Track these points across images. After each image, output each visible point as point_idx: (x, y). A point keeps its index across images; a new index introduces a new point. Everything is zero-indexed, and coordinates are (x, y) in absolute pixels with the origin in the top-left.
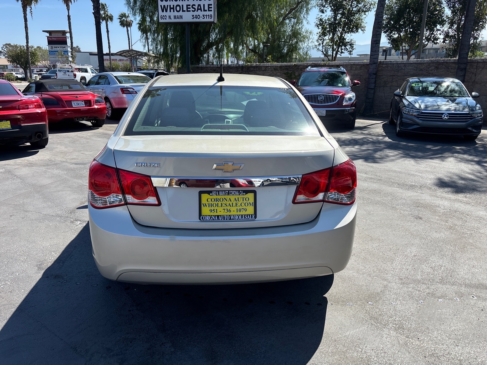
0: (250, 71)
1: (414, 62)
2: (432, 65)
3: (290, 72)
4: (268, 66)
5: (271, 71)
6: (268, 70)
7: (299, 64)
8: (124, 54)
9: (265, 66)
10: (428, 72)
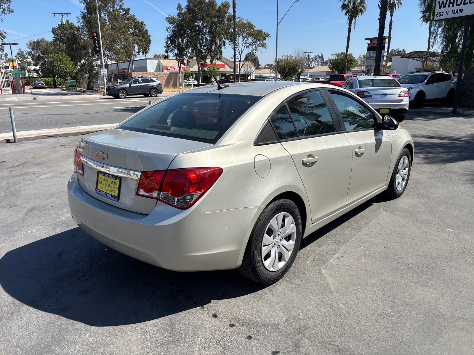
8: (413, 56)
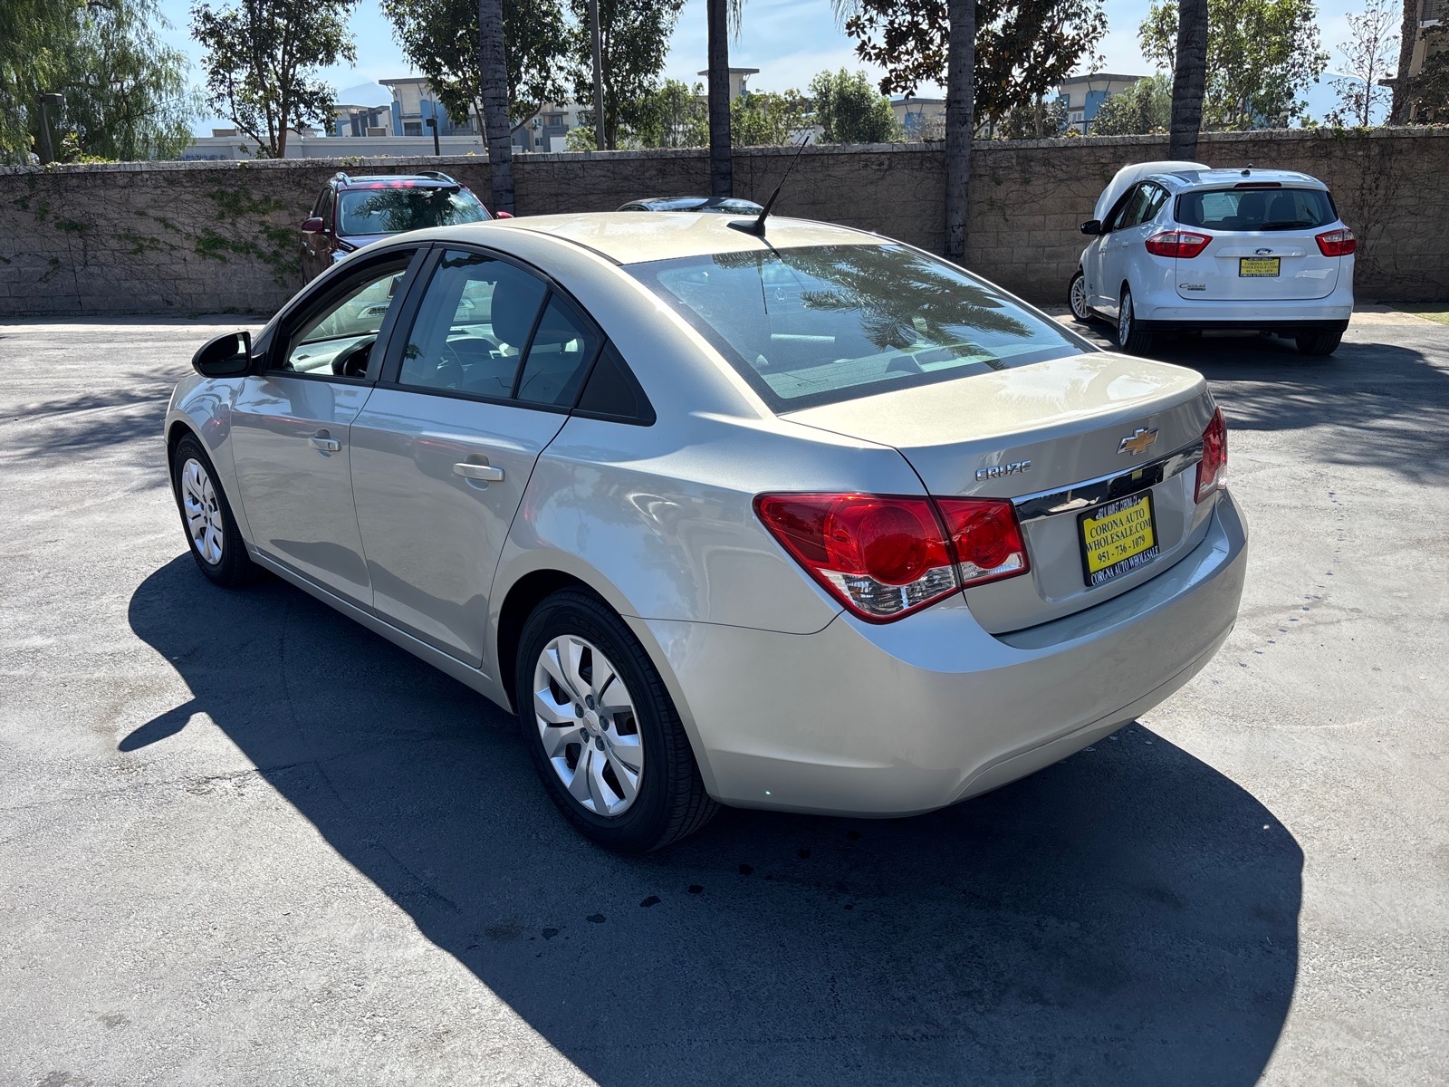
0: (67, 191)
1: (605, 158)
2: (648, 164)
3: (230, 190)
4: (142, 172)
5: (156, 188)
6: (141, 184)
7: (257, 163)
9: (128, 170)
10: (642, 185)
